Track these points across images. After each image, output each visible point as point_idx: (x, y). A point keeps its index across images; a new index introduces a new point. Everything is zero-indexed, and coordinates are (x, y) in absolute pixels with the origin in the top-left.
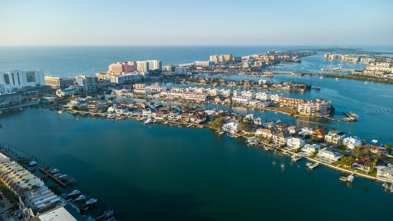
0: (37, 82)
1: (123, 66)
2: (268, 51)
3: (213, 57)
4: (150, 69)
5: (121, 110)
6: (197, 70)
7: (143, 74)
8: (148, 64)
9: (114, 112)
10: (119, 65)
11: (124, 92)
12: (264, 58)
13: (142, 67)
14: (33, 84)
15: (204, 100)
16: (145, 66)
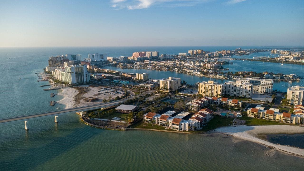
0: (104, 59)
1: (139, 54)
3: (190, 51)
4: (152, 56)
5: (139, 66)
6: (178, 57)
7: (149, 57)
8: (151, 53)
9: (137, 67)
10: (137, 53)
11: (139, 63)
13: (148, 54)
15: (173, 65)
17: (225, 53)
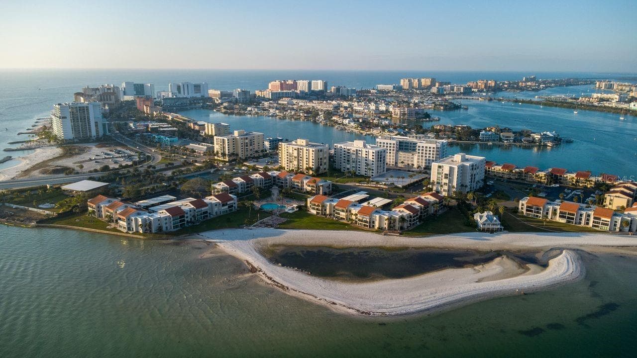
0: (202, 94)
1: (281, 84)
2: (524, 78)
3: (404, 81)
4: (312, 89)
5: (256, 109)
6: (371, 93)
7: (299, 92)
8: (310, 84)
9: (251, 111)
10: (278, 83)
12: (479, 84)
13: (302, 85)
14: (198, 95)
15: (332, 109)
16: (307, 86)
17: (483, 86)
